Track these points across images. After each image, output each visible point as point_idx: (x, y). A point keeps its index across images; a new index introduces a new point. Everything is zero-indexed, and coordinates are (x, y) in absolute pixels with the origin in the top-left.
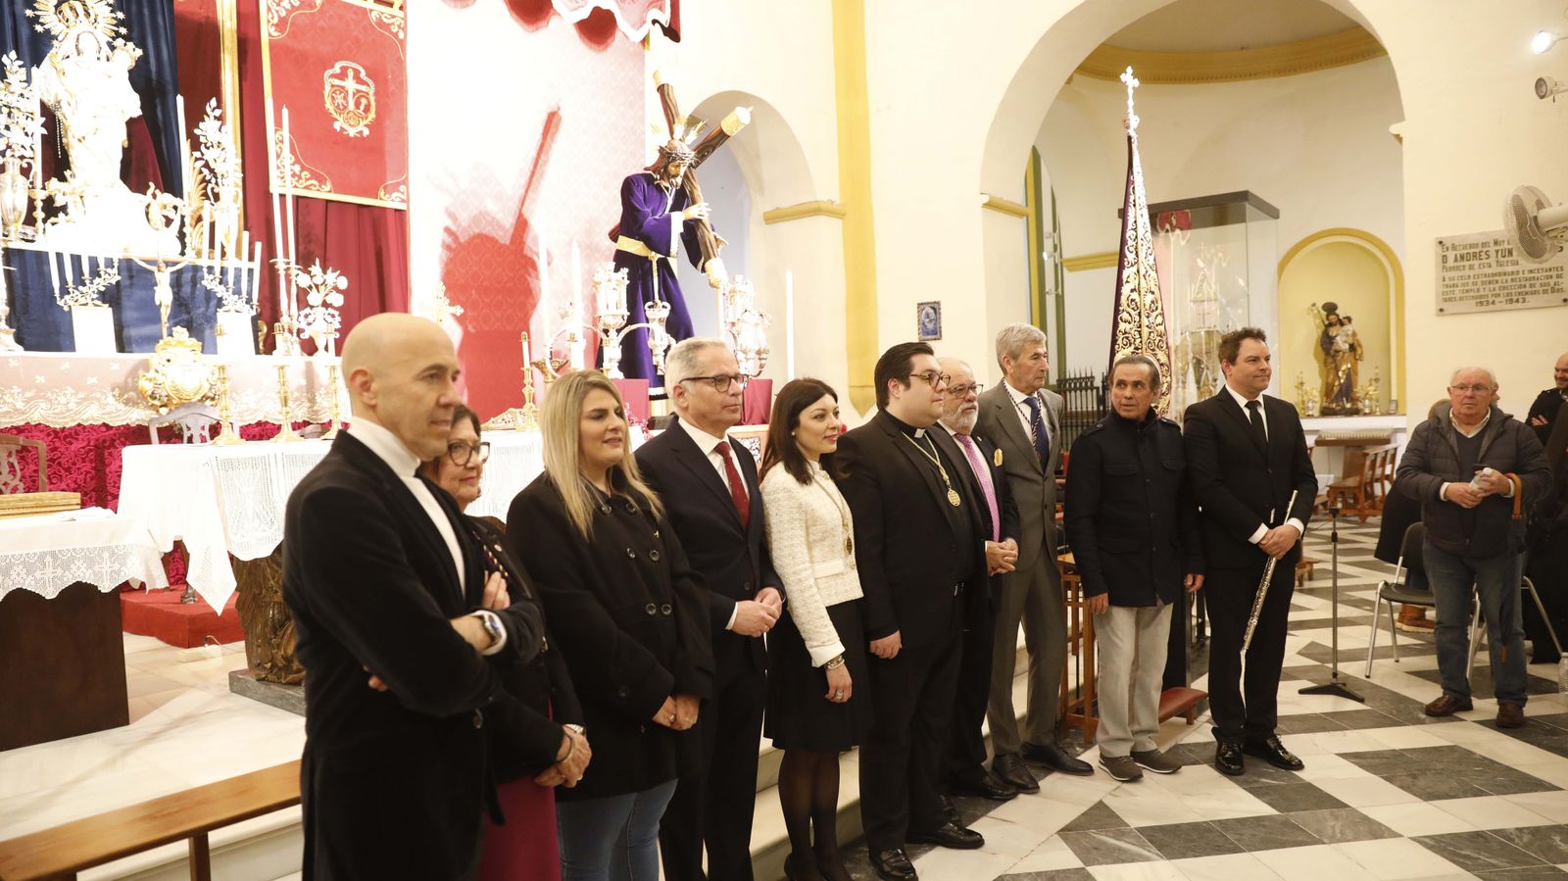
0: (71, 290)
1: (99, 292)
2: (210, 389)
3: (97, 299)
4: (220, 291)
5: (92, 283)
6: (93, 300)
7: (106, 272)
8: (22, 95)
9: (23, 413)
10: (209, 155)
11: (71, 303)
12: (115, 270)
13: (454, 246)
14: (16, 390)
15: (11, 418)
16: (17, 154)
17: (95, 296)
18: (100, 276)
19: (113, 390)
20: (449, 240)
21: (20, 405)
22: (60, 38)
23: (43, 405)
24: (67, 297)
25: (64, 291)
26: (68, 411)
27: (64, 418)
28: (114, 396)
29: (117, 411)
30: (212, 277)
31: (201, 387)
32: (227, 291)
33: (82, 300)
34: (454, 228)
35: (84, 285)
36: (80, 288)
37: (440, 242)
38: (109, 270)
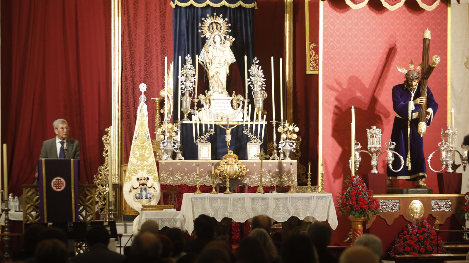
0: (199, 137)
1: (207, 138)
2: (240, 173)
3: (207, 140)
4: (250, 135)
5: (205, 135)
6: (205, 141)
7: (210, 131)
8: (190, 69)
9: (181, 181)
10: (253, 79)
11: (199, 142)
12: (213, 130)
13: (339, 113)
14: (179, 173)
15: (177, 182)
16: (188, 89)
17: (206, 139)
18: (208, 132)
19: (208, 173)
20: (337, 111)
21: (180, 178)
22: (209, 39)
23: (186, 178)
24: (197, 140)
25: (197, 138)
26: (194, 180)
27: (192, 183)
28: (208, 175)
29: (209, 180)
30: (246, 130)
31: (236, 172)
32: (252, 135)
33: (202, 141)
34: (339, 106)
35: (203, 136)
36: (202, 137)
37: (332, 112)
38: (211, 130)
